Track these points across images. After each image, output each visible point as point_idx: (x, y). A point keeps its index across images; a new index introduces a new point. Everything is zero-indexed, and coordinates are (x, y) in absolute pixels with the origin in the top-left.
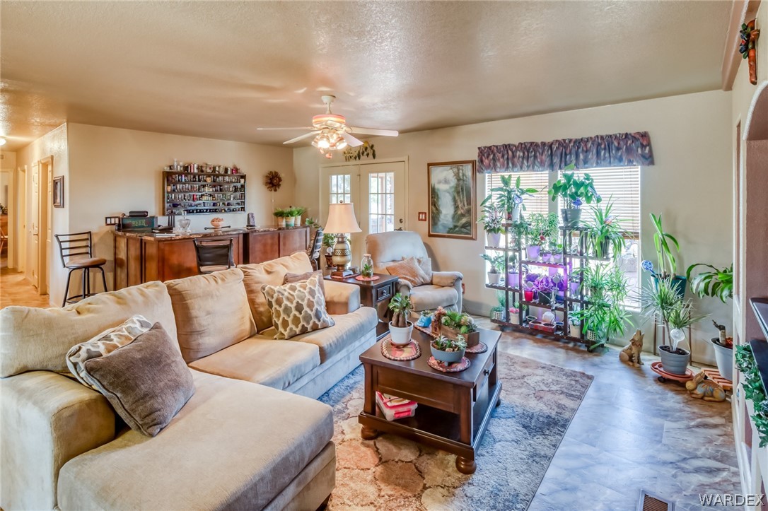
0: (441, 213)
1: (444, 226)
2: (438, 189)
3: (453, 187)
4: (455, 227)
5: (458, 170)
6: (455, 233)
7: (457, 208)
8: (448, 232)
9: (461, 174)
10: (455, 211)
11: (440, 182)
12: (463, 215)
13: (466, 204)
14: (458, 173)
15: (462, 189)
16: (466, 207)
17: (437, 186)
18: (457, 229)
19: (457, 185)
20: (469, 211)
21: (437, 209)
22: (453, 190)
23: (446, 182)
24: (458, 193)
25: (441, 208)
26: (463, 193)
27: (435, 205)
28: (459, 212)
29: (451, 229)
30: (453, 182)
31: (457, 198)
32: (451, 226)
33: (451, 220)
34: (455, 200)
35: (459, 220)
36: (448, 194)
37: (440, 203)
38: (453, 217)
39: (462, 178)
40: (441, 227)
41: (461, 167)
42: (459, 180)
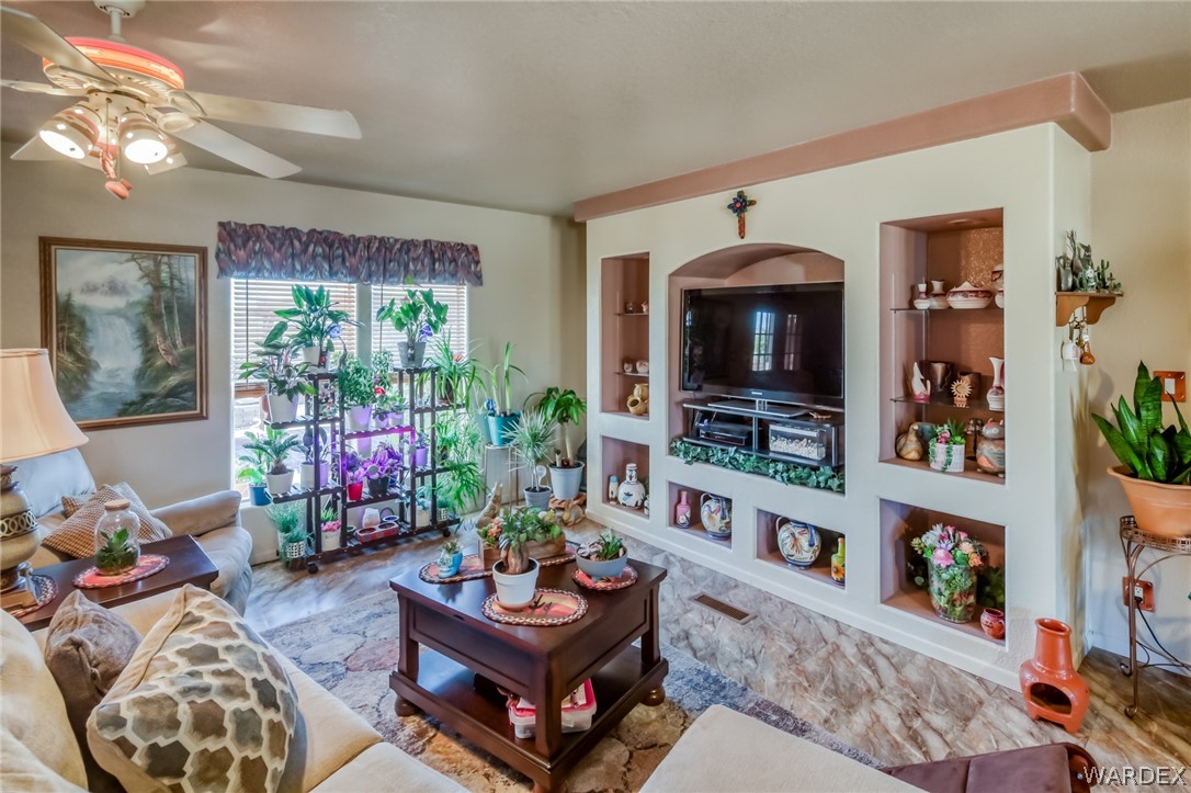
0: (97, 367)
1: (106, 400)
2: (84, 308)
3: (138, 303)
4: (146, 397)
5: (158, 264)
6: (147, 411)
7: (149, 351)
8: (122, 413)
9: (164, 275)
10: (146, 360)
11: (91, 289)
12: (170, 369)
13: (179, 341)
14: (157, 272)
15: (169, 309)
16: (181, 349)
17: (78, 299)
18: (152, 401)
19: (151, 298)
20: (188, 359)
21: (79, 359)
22: (140, 309)
23: (114, 288)
24: (156, 317)
25: (94, 356)
26: (171, 320)
27: (70, 349)
28: (159, 363)
29: (132, 404)
30: (140, 291)
31: (152, 329)
32: (133, 396)
33: (130, 382)
34: (143, 334)
35: (156, 380)
36: (120, 322)
37: (91, 342)
38: (140, 375)
39: (168, 283)
40: (93, 404)
41: (165, 259)
42: (158, 286)
